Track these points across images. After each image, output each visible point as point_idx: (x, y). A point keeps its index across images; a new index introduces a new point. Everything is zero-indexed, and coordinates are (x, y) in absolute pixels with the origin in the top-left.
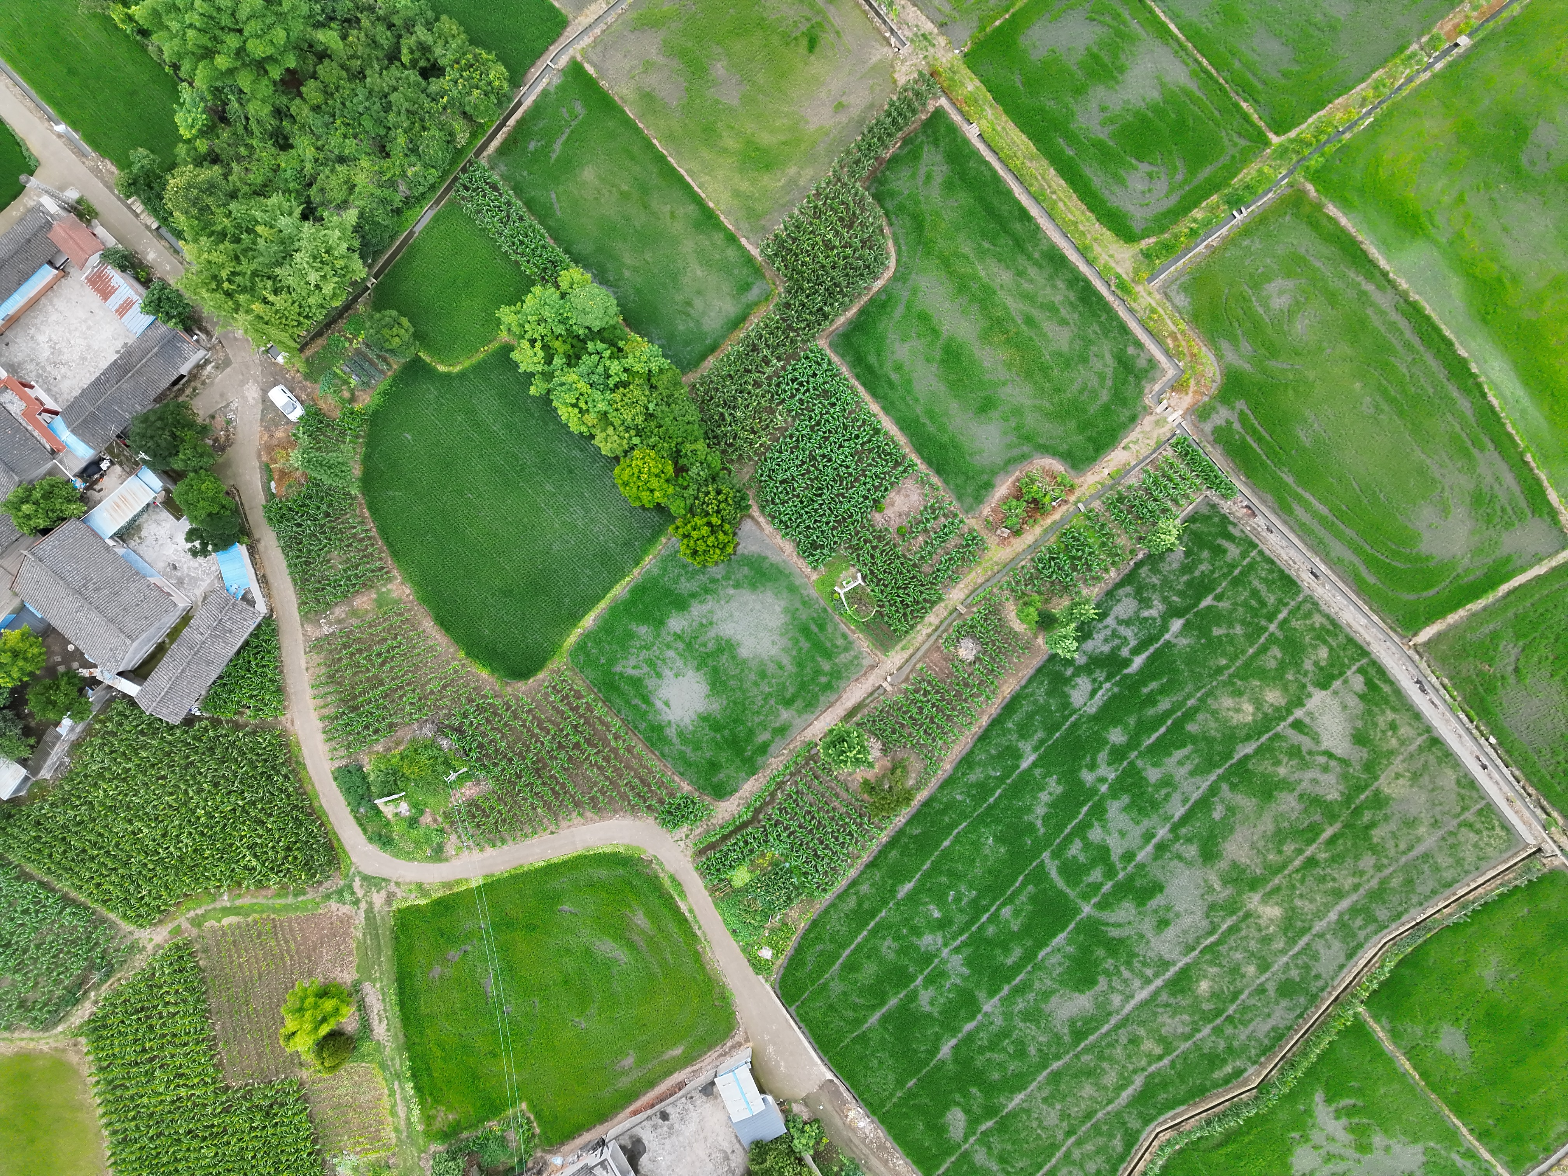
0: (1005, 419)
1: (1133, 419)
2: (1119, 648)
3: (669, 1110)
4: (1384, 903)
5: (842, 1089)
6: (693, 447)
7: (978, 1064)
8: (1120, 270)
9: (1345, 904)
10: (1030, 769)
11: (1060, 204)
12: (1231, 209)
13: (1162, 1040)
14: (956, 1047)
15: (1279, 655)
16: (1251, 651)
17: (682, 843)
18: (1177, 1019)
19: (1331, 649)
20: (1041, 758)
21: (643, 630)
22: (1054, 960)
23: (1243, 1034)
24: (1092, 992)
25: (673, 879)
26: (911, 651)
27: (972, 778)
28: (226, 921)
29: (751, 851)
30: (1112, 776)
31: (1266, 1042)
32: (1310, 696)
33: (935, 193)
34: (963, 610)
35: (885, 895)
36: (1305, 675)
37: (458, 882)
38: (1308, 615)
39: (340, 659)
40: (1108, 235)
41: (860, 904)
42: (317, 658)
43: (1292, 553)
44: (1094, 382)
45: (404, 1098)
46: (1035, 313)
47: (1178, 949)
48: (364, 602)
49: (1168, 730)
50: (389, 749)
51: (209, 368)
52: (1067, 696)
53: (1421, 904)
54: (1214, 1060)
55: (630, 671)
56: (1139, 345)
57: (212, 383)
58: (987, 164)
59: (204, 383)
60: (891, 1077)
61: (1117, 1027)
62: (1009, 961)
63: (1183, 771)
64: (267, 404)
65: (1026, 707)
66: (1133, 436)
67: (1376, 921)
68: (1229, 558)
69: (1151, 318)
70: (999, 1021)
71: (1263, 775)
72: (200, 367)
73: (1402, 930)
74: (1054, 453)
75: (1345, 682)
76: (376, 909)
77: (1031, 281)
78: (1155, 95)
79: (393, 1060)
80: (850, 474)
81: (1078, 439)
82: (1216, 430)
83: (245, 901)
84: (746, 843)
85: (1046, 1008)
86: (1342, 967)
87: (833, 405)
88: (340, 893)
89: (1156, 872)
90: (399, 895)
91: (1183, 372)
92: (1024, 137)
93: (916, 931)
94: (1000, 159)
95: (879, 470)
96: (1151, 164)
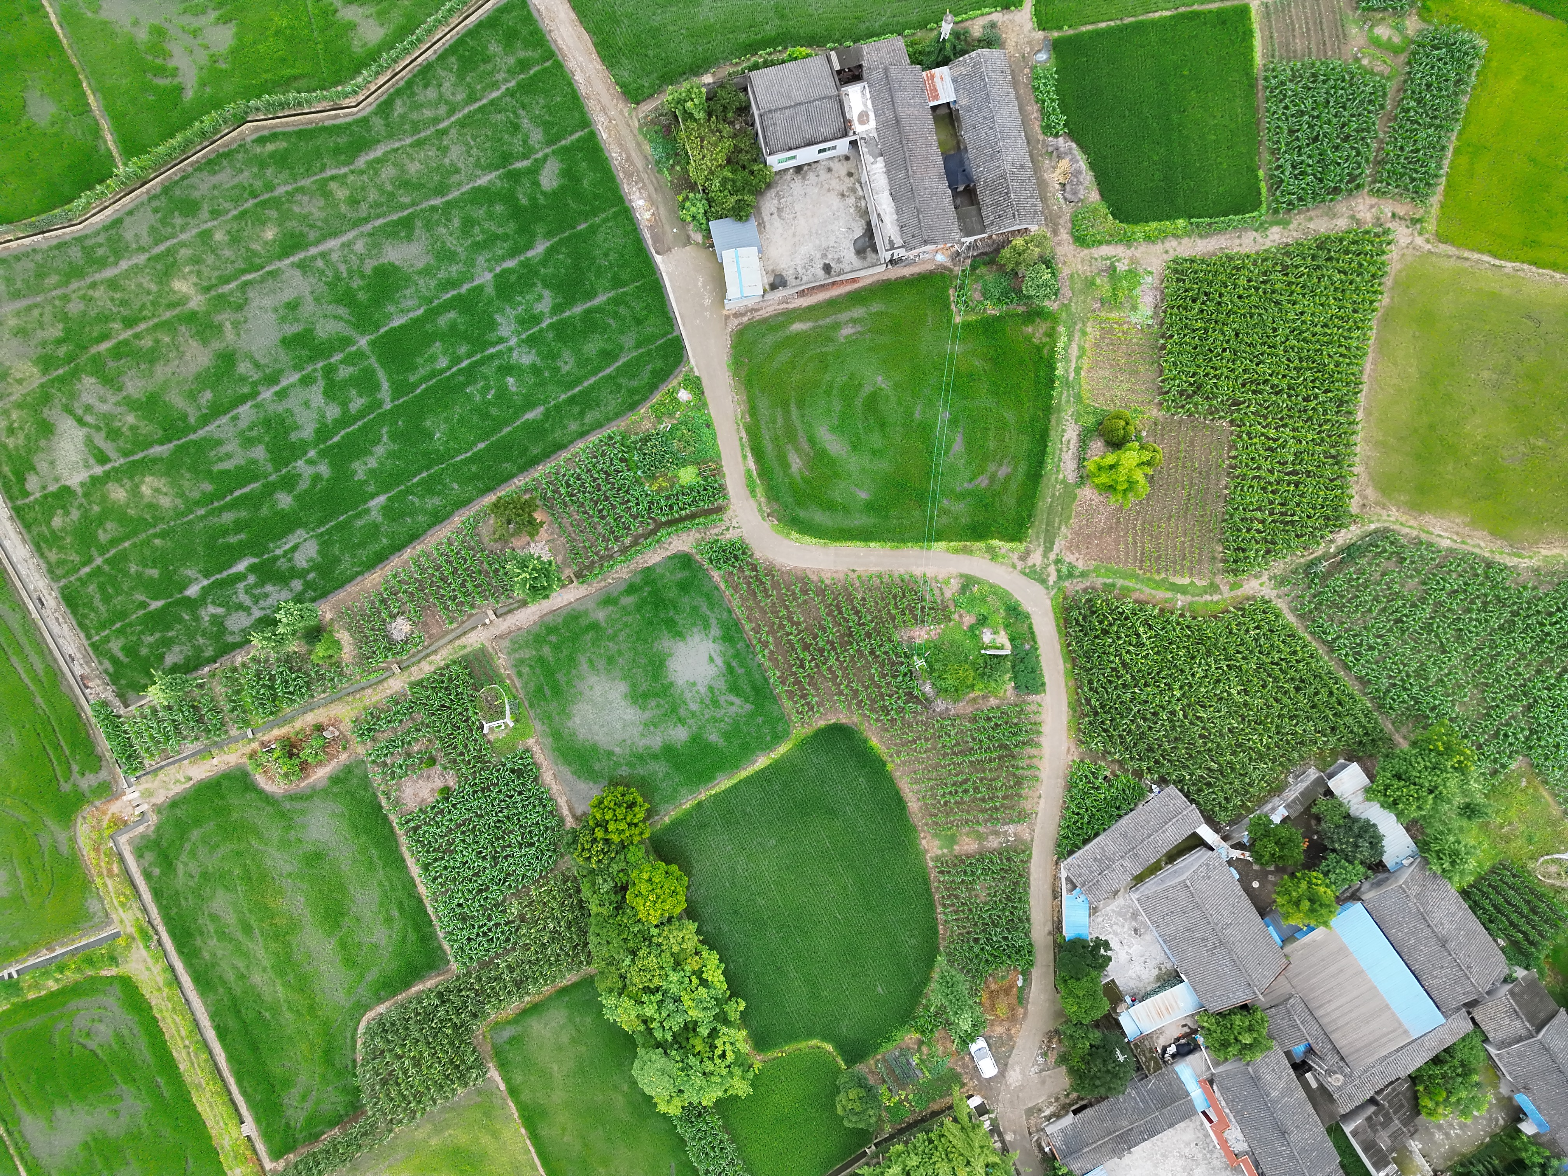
0: (300, 840)
1: (174, 804)
2: (256, 585)
3: (821, 273)
4: (70, 263)
5: (650, 242)
6: (600, 910)
7: (512, 224)
8: (144, 953)
9: (109, 273)
10: (378, 494)
11: (183, 1033)
12: (18, 982)
13: (327, 195)
14: (529, 246)
15: (100, 531)
16: (127, 544)
17: (734, 524)
18: (305, 211)
19: (48, 524)
20: (366, 501)
21: (713, 737)
22: (410, 303)
23: (245, 177)
24: (381, 261)
25: (753, 492)
26: (457, 643)
27: (437, 501)
28: (1186, 581)
29: (668, 498)
30: (300, 463)
31: (225, 163)
32: (82, 484)
33: (303, 1078)
34: (395, 667)
35: (556, 414)
36: (81, 505)
37: (956, 551)
38: (61, 563)
39: (1004, 798)
40: (146, 990)
41: (582, 413)
42: (1027, 805)
43: (56, 629)
44: (202, 852)
45: (1068, 361)
46: (240, 935)
47: (284, 277)
48: (968, 845)
49: (232, 493)
50: (984, 697)
51: (1047, 1112)
52: (320, 552)
53: (34, 250)
54: (282, 160)
55: (737, 701)
56: (147, 875)
57: (1049, 1097)
58: (244, 1093)
59: (1057, 1099)
60: (600, 238)
61: (367, 220)
62: (452, 315)
63: (229, 448)
64: (1002, 1063)
65: (363, 554)
66: (178, 789)
67: (83, 248)
68: (121, 642)
69: (126, 897)
70: (481, 260)
71: (151, 421)
72: (1057, 1116)
73: (60, 232)
74: (260, 792)
75: (44, 488)
76: (1041, 549)
77: (235, 967)
78: (61, 1112)
79: (1068, 401)
80: (463, 833)
81: (234, 800)
82: (97, 769)
83: (1162, 594)
84: (671, 507)
85: (431, 260)
86: (130, 213)
87: (460, 905)
88: (1070, 575)
89: (284, 357)
90: (1015, 556)
91: (111, 837)
92: (200, 1109)
93: (535, 370)
94: (229, 1093)
95: (433, 830)
96: (84, 1047)
